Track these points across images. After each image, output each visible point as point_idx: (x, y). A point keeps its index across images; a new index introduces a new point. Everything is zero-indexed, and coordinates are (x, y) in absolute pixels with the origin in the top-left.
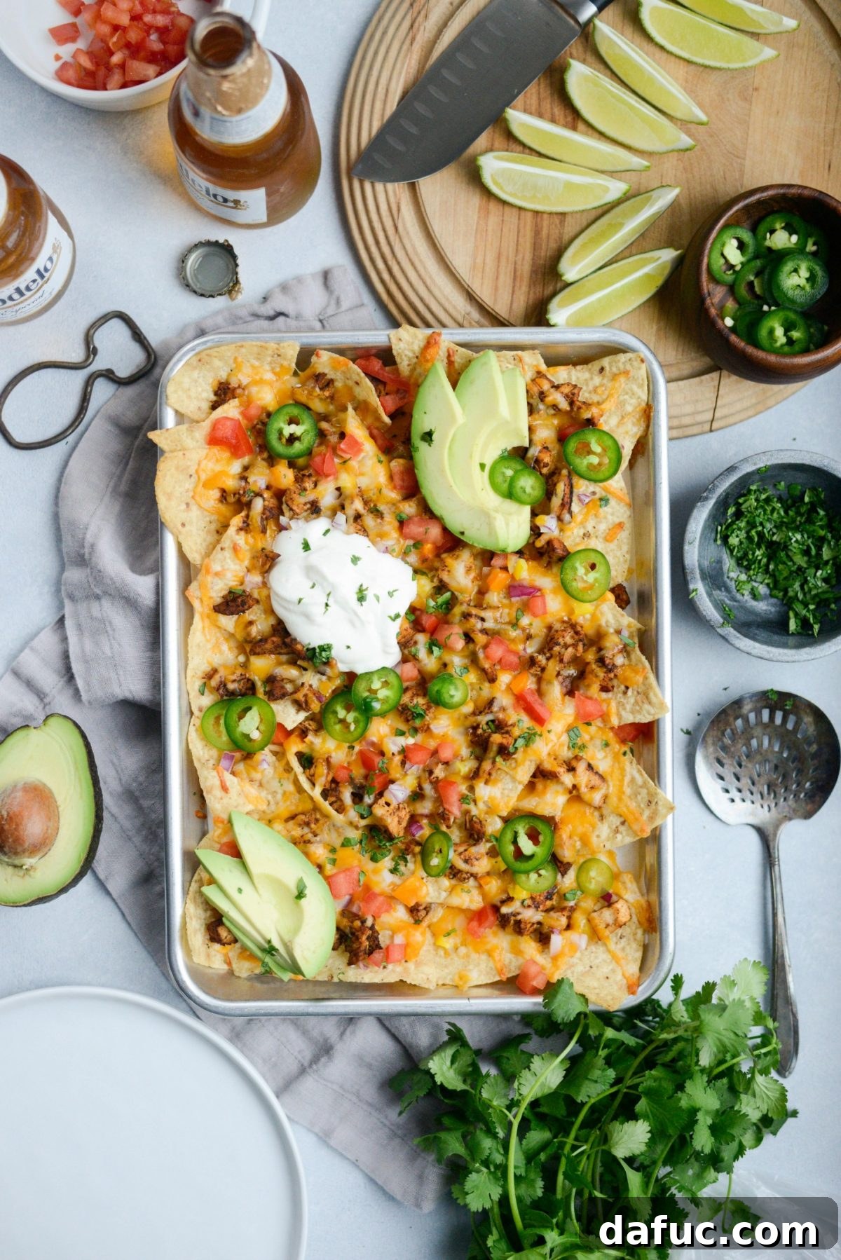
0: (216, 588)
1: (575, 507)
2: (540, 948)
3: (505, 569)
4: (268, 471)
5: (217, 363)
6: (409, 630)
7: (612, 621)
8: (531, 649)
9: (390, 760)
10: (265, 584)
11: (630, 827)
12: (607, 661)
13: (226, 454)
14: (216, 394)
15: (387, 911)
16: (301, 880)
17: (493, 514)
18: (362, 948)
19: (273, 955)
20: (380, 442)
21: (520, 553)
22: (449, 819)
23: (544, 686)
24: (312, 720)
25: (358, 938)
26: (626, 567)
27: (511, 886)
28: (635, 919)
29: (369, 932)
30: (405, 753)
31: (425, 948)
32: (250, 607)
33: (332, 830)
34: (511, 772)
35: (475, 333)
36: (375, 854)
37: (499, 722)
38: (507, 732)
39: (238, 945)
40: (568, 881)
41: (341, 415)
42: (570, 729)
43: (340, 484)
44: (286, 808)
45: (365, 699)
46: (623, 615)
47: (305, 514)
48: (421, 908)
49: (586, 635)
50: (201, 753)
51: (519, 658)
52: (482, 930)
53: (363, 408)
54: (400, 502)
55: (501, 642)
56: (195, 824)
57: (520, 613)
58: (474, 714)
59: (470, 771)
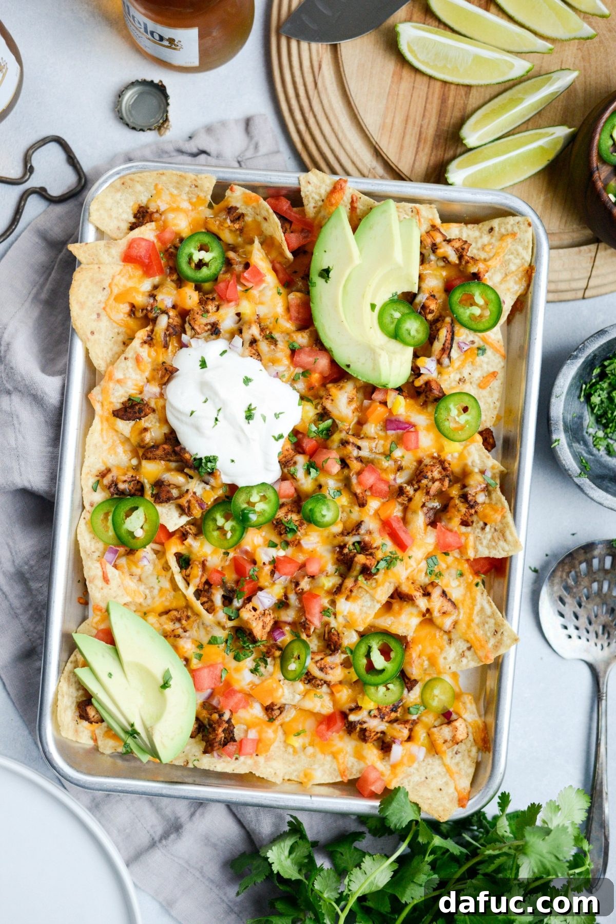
0: (117, 394)
1: (454, 353)
2: (382, 756)
3: (384, 403)
4: (175, 292)
5: (139, 187)
6: (291, 451)
7: (478, 462)
8: (401, 479)
9: (261, 569)
10: (162, 395)
11: (475, 653)
12: (470, 498)
13: (139, 272)
14: (135, 216)
15: (244, 707)
16: (168, 671)
17: (378, 350)
18: (218, 739)
19: (135, 738)
20: (281, 275)
21: (399, 390)
22: (309, 629)
23: (409, 515)
24: (193, 524)
25: (214, 730)
26: (496, 413)
27: (360, 696)
28: (471, 737)
29: (226, 725)
30: (275, 565)
31: (276, 744)
32: (146, 415)
33: (201, 626)
34: (371, 591)
35: (379, 184)
36: (238, 653)
37: (365, 544)
38: (371, 554)
39: (104, 724)
40: (413, 696)
41: (248, 247)
42: (429, 557)
43: (240, 310)
44: (161, 603)
45: (243, 510)
46: (488, 457)
47: (205, 334)
48: (276, 707)
49: (452, 473)
50: (88, 544)
51: (389, 486)
52: (330, 733)
53: (268, 243)
54: (294, 332)
55: (374, 470)
56: (77, 609)
57: (393, 445)
58: (342, 534)
59: (334, 586)
